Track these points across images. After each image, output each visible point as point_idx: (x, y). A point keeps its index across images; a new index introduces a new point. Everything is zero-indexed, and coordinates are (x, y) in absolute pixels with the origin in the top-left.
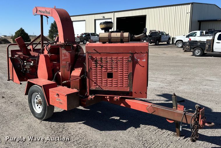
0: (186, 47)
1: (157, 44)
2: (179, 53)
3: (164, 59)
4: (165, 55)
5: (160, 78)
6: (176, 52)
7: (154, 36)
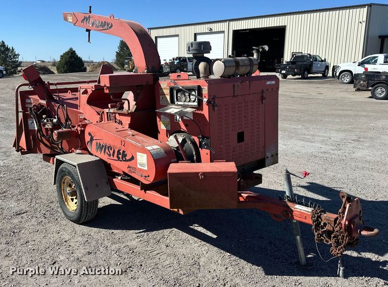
0: (359, 82)
1: (306, 77)
2: (346, 93)
3: (321, 104)
4: (322, 97)
5: (319, 136)
6: (340, 92)
7: (300, 63)
